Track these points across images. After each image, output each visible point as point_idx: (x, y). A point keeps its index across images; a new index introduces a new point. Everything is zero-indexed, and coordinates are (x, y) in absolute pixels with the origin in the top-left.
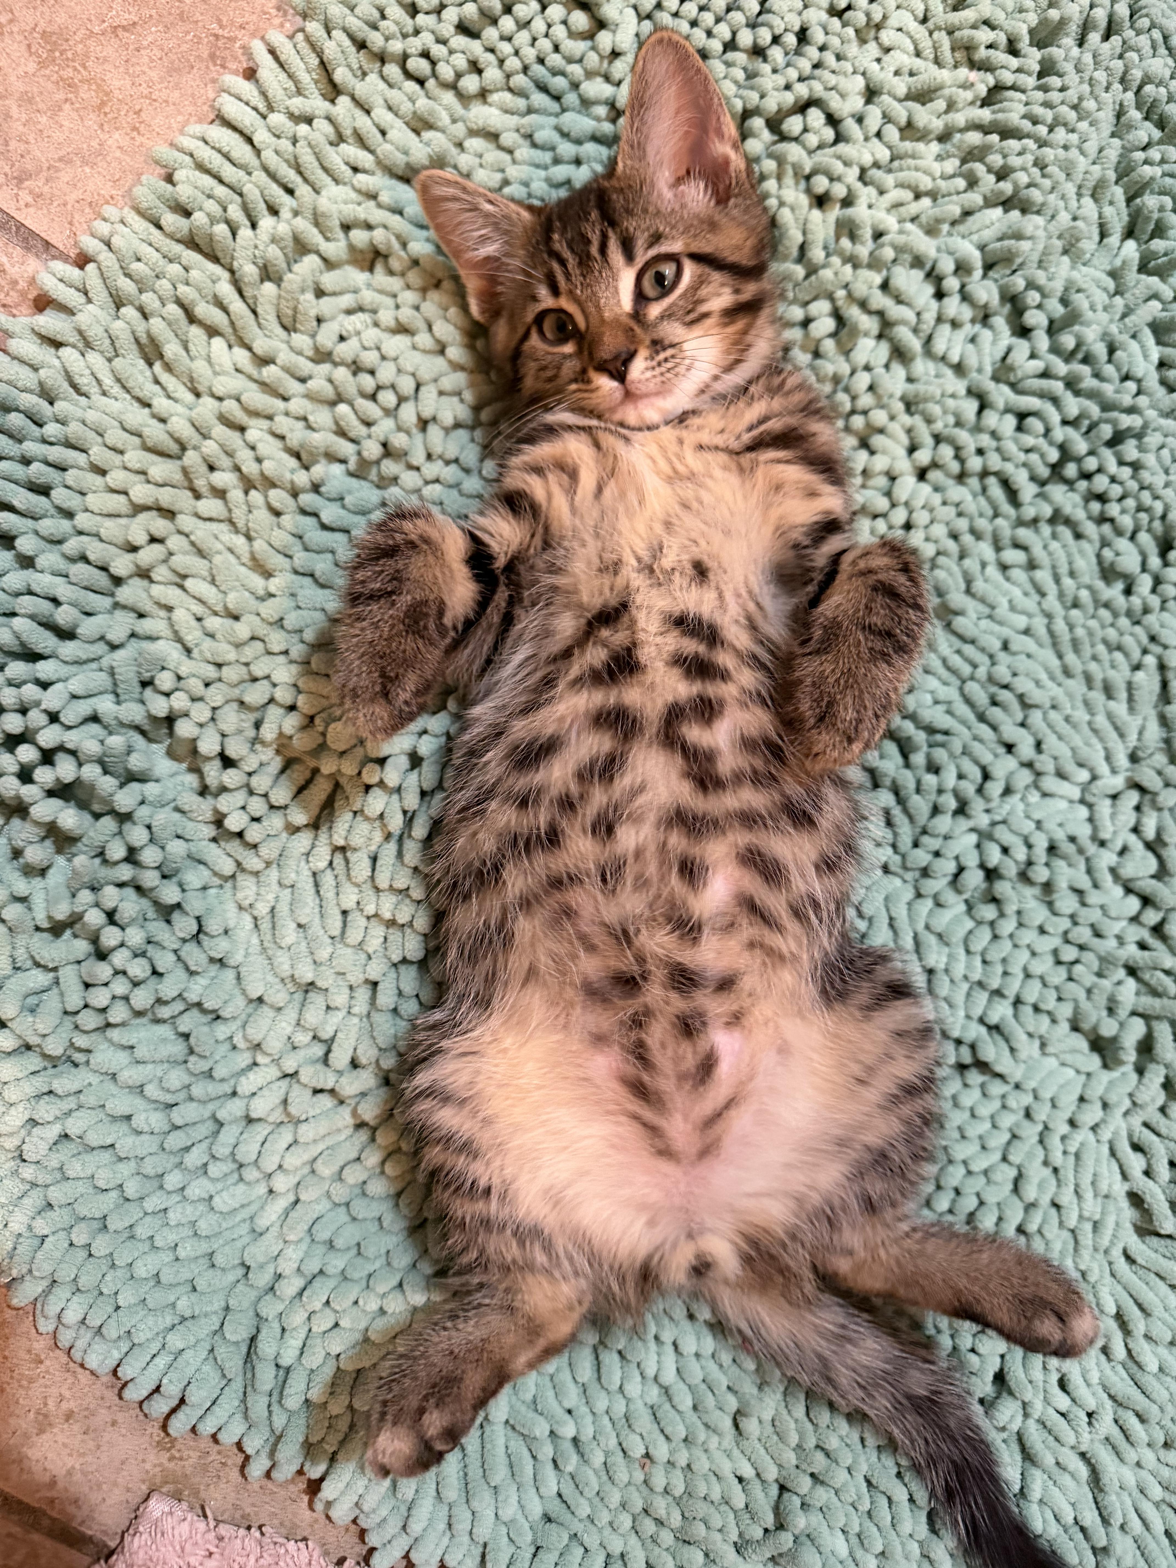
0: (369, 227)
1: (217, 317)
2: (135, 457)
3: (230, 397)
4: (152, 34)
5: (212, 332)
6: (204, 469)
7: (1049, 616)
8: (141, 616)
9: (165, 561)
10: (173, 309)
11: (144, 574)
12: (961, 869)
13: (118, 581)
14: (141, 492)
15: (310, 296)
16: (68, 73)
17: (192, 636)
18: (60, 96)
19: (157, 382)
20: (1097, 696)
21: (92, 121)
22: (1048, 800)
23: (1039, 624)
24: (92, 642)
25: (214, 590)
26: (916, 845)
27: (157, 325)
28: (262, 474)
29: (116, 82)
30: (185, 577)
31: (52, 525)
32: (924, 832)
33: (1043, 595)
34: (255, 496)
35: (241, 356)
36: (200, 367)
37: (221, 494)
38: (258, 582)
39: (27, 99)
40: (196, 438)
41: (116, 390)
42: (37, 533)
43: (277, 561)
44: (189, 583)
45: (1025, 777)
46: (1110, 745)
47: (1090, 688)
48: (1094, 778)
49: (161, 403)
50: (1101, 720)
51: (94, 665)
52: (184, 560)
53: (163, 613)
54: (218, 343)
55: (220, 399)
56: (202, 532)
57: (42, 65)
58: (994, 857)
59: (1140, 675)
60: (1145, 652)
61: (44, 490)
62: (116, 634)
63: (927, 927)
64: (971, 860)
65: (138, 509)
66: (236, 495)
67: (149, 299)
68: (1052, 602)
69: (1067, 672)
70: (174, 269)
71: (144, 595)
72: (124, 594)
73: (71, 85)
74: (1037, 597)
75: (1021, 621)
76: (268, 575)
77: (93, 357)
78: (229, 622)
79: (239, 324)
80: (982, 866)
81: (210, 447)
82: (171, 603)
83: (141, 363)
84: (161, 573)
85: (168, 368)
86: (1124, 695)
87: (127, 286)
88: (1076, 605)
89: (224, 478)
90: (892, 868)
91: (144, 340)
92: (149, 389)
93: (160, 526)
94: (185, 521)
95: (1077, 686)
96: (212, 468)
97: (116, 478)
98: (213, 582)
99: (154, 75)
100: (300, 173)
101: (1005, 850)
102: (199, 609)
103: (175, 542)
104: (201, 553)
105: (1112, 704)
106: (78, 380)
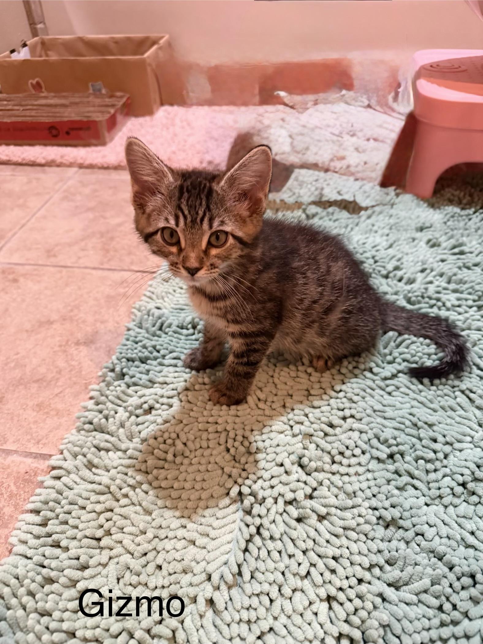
0: (145, 403)
1: (109, 445)
2: (94, 498)
3: (119, 466)
4: (67, 391)
5: (108, 450)
6: (118, 490)
7: (415, 399)
8: (111, 549)
9: (114, 526)
10: (93, 449)
11: (108, 533)
12: (452, 489)
13: (99, 540)
14: (99, 508)
15: (134, 426)
16: (46, 410)
17: (132, 547)
18: (45, 417)
19: (95, 474)
20: (450, 413)
21: (56, 418)
22: (463, 452)
23: (415, 403)
24: (96, 567)
25: (134, 528)
26: (430, 489)
27: (89, 456)
28: (137, 482)
29: (60, 406)
30: (123, 529)
31: (71, 532)
32: (429, 483)
33: (408, 395)
34: (138, 490)
35: (119, 454)
36: (107, 462)
37: (126, 496)
38: (148, 518)
39: (35, 422)
40: (112, 482)
41: (82, 482)
42: (67, 538)
43: (152, 507)
44: (125, 530)
45: (448, 449)
46: (468, 425)
47: (446, 412)
48: (472, 438)
49: (97, 479)
50: (458, 419)
51: (99, 576)
52: (121, 522)
53: (119, 545)
54: (111, 453)
55: (116, 468)
56: (123, 511)
57: (38, 412)
58: (460, 479)
59: (458, 400)
60: (454, 392)
61: (66, 523)
62: (104, 560)
63: (458, 516)
64: (454, 484)
65: (99, 514)
66: (131, 493)
67: (85, 450)
68: (412, 395)
69: (435, 411)
70: (91, 438)
71: (110, 541)
72: (103, 543)
73: (47, 413)
74: (406, 396)
75: (408, 405)
76: (150, 514)
77: (73, 476)
78: (143, 536)
79: (115, 444)
80: (459, 485)
81: (118, 482)
82: (120, 540)
83: (88, 471)
84: (113, 530)
85: (97, 467)
86: (459, 408)
87: (77, 449)
88: (421, 391)
89: (125, 490)
90: (428, 503)
91: (87, 463)
92: (92, 477)
93: (108, 515)
94: (117, 510)
95: (441, 412)
96: (121, 489)
97: (89, 507)
98: (133, 525)
99: (71, 400)
100: (120, 400)
101: (462, 475)
102: (131, 537)
103: (115, 518)
104: (125, 518)
105: (457, 413)
106: (69, 485)
